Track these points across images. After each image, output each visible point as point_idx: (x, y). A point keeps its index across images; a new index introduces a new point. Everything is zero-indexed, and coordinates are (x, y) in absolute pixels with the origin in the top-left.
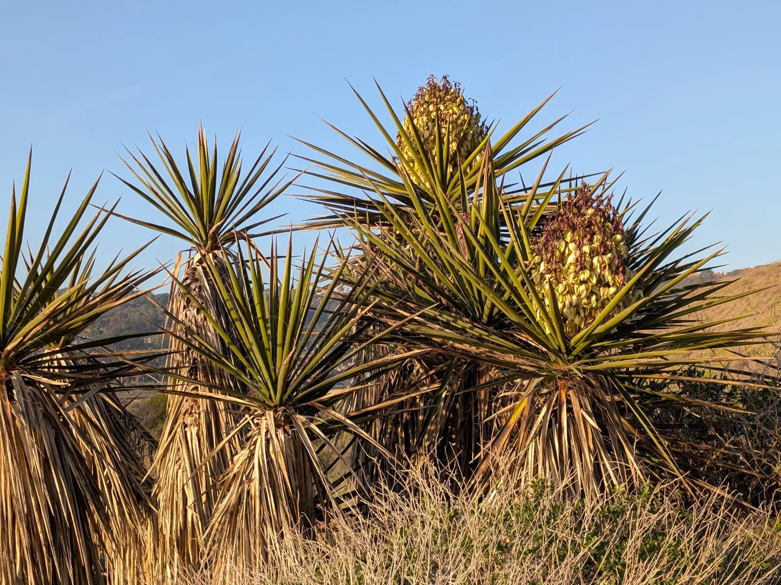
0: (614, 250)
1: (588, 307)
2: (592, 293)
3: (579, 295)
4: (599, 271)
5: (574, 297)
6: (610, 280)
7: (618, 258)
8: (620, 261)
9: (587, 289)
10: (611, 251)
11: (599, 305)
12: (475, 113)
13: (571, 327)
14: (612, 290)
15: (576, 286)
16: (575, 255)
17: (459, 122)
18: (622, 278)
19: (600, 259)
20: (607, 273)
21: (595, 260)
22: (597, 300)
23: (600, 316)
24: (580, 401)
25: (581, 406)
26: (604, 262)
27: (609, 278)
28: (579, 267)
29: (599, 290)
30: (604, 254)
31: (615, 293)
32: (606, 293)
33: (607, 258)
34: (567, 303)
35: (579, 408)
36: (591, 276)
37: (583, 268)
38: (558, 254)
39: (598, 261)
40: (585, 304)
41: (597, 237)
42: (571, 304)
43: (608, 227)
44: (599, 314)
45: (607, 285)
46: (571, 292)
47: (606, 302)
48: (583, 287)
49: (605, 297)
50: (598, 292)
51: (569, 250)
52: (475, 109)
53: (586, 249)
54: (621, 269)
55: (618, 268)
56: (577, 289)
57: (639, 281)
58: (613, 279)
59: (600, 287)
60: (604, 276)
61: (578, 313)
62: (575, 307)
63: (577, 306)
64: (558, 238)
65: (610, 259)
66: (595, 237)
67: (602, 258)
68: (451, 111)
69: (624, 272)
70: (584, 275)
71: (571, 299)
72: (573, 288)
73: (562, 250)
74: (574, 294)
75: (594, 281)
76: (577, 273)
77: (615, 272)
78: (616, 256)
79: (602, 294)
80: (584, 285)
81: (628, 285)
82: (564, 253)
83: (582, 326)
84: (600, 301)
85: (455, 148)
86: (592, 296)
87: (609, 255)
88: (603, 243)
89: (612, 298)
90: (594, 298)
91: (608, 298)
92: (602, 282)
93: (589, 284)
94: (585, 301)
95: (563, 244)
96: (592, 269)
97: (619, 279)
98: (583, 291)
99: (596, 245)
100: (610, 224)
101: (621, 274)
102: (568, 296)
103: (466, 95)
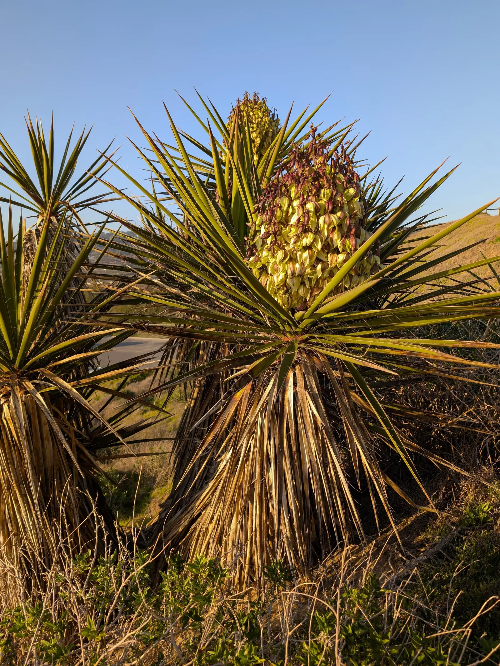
0: (346, 208)
1: (313, 277)
2: (318, 260)
3: (302, 264)
4: (326, 234)
5: (297, 266)
6: (339, 245)
7: (350, 217)
8: (353, 221)
9: (311, 257)
10: (341, 209)
11: (326, 275)
12: (276, 118)
13: (296, 299)
14: (341, 257)
15: (299, 253)
16: (298, 215)
17: (263, 123)
18: (354, 242)
19: (327, 219)
20: (335, 236)
21: (321, 220)
22: (323, 270)
23: (328, 286)
24: (305, 381)
25: (306, 388)
26: (331, 223)
27: (338, 242)
28: (301, 229)
29: (327, 257)
30: (333, 212)
31: (345, 261)
32: (334, 261)
33: (334, 218)
34: (289, 272)
35: (303, 390)
36: (315, 240)
37: (306, 230)
38: (279, 213)
39: (325, 222)
40: (308, 274)
41: (325, 193)
42: (293, 273)
43: (340, 179)
44: (327, 285)
45: (336, 251)
46: (293, 260)
47: (334, 271)
48: (306, 254)
49: (333, 266)
50: (324, 260)
51: (293, 208)
52: (276, 115)
53: (310, 206)
54: (353, 231)
55: (349, 229)
56: (301, 256)
57: (376, 243)
58: (343, 244)
59: (327, 254)
60: (332, 240)
61: (303, 283)
62: (299, 276)
63: (301, 275)
64: (282, 195)
65: (339, 218)
66: (322, 191)
67: (329, 217)
68: (256, 116)
69: (357, 235)
70: (307, 240)
71: (294, 267)
72: (296, 254)
73: (285, 208)
74: (297, 261)
75: (319, 246)
76: (298, 238)
77: (345, 236)
78: (348, 215)
79: (329, 262)
80: (307, 252)
81: (361, 250)
82: (287, 212)
83: (308, 299)
84: (327, 271)
85: (259, 142)
86: (318, 264)
87: (339, 214)
88: (332, 200)
89: (341, 267)
90: (319, 267)
91: (336, 266)
92: (329, 247)
93: (314, 250)
94: (308, 270)
95: (286, 201)
96: (317, 232)
97: (350, 243)
98: (306, 259)
99: (323, 201)
100: (342, 176)
101: (352, 238)
102: (291, 265)
103: (269, 105)
